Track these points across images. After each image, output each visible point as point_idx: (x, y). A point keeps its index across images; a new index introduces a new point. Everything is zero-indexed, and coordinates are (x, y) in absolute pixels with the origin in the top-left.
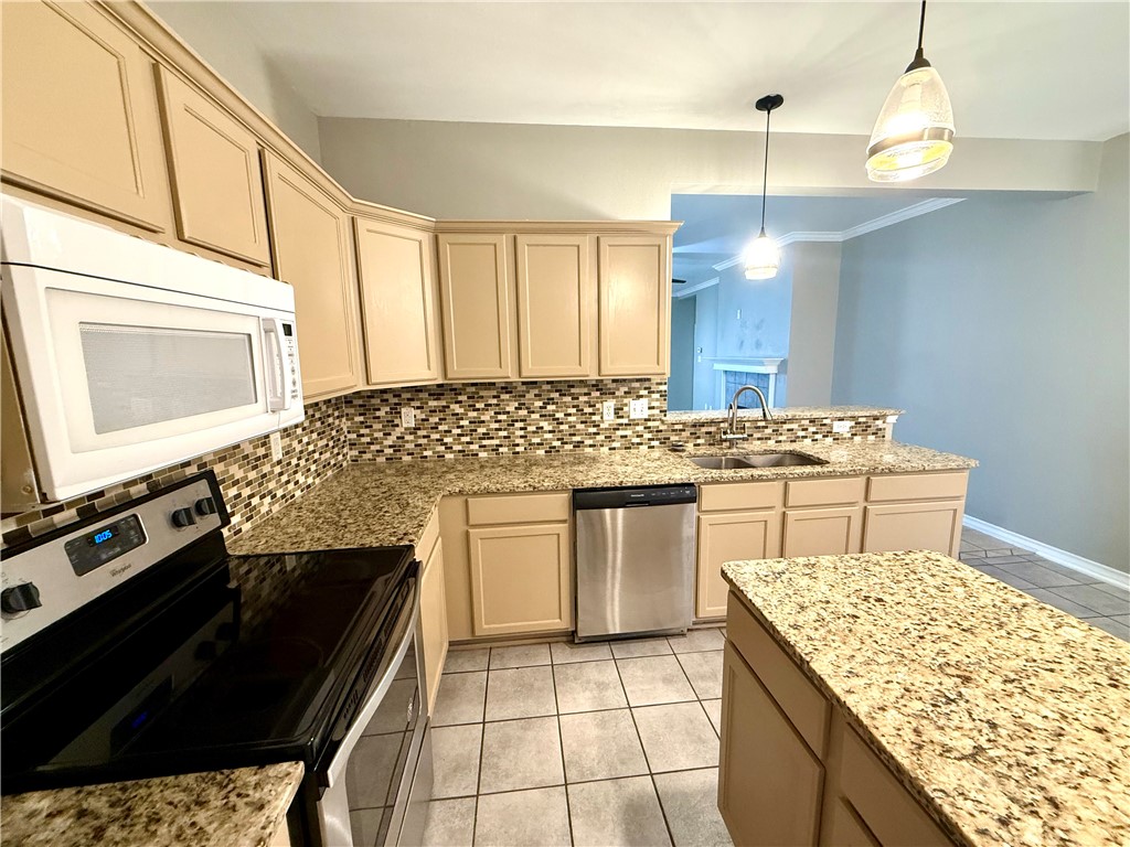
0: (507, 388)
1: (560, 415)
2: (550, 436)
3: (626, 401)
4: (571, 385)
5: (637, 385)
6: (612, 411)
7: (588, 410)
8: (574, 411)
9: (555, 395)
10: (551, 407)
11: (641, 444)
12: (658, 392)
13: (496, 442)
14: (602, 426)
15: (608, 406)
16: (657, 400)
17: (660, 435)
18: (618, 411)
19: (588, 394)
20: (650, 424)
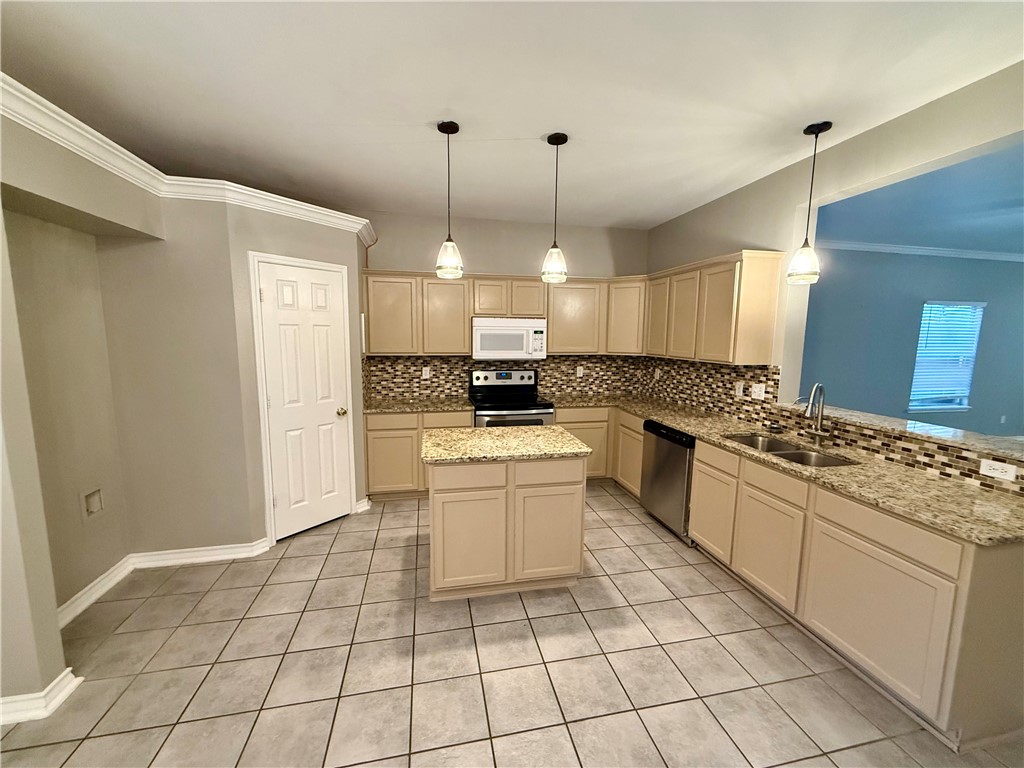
0: (693, 364)
1: (714, 386)
2: (708, 399)
3: (751, 383)
4: (722, 366)
5: (759, 372)
6: (742, 389)
7: (729, 386)
8: (721, 384)
9: (713, 372)
10: (711, 380)
11: (757, 420)
12: (773, 380)
13: (685, 396)
14: (736, 399)
15: (740, 385)
16: (772, 387)
17: (771, 417)
18: (745, 390)
19: (729, 374)
20: (765, 405)
